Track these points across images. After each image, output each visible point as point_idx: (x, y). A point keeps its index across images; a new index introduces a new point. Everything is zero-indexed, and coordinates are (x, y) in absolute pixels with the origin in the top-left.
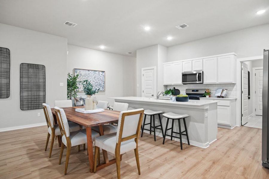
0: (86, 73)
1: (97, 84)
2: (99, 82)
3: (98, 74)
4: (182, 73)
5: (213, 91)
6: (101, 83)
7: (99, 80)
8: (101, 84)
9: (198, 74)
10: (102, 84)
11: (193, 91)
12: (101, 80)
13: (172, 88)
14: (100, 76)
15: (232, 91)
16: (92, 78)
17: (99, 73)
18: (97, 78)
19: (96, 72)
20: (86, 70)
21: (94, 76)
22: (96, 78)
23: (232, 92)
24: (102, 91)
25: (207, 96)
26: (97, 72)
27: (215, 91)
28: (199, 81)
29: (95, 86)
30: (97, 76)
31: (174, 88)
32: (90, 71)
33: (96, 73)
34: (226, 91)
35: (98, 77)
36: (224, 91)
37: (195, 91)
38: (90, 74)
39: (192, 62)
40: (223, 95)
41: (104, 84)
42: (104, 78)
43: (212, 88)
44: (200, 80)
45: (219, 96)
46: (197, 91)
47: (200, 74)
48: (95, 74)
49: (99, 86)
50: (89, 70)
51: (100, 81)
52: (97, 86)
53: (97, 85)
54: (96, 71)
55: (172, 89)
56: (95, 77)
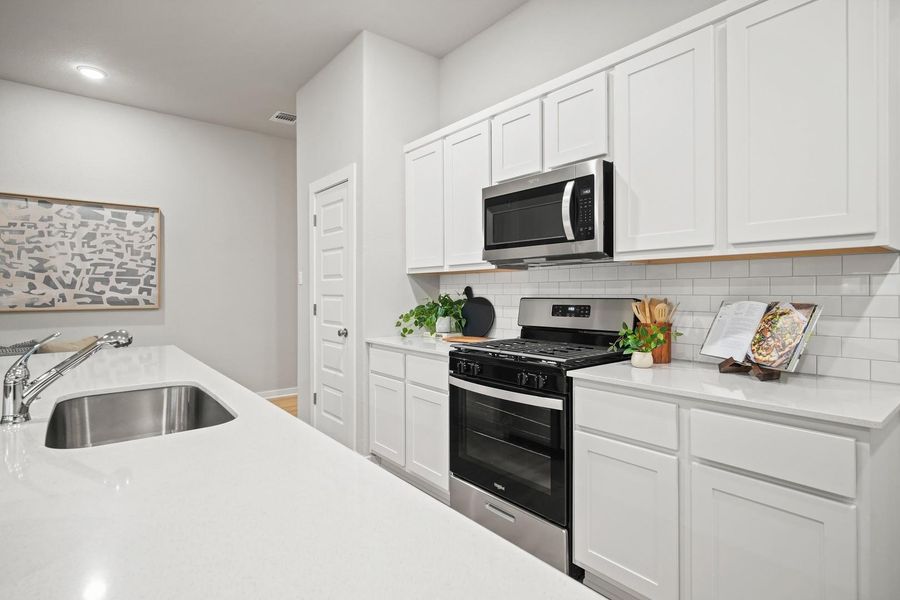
0: (24, 212)
1: (101, 270)
2: (117, 261)
3: (110, 222)
4: (485, 191)
5: (692, 313)
6: (132, 265)
7: (122, 250)
8: (134, 272)
9: (569, 187)
10: (141, 271)
11: (559, 310)
12: (135, 253)
13: (456, 294)
14: (123, 234)
15: (857, 317)
16: (66, 240)
17: (123, 216)
18: (107, 243)
19: (100, 211)
20: (26, 198)
21: (84, 231)
22: (98, 242)
23: (862, 327)
24: (142, 305)
25: (637, 356)
26: (107, 213)
27: (704, 313)
28: (579, 237)
29: (92, 282)
30: (102, 230)
31: (468, 291)
32: (56, 207)
33: (102, 217)
34: (800, 316)
35: (113, 237)
36: (782, 322)
37: (571, 314)
38: (57, 221)
39: (542, 105)
40: (772, 358)
41: (153, 269)
42: (154, 241)
43: (687, 290)
44: (584, 232)
45: (740, 359)
46: (583, 311)
47: (588, 181)
48: (92, 223)
49: (118, 281)
50: (44, 201)
51: (127, 257)
52: (105, 281)
53: (108, 274)
54: (100, 205)
55: (454, 298)
56: (91, 236)
